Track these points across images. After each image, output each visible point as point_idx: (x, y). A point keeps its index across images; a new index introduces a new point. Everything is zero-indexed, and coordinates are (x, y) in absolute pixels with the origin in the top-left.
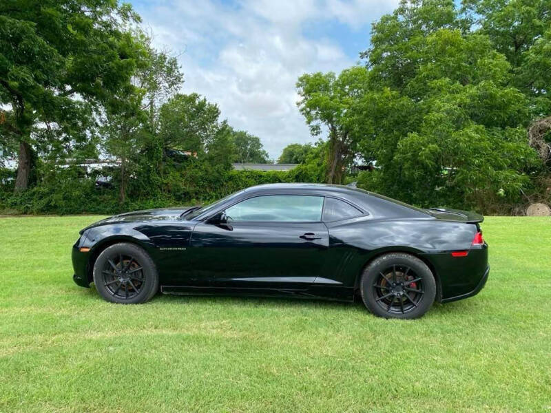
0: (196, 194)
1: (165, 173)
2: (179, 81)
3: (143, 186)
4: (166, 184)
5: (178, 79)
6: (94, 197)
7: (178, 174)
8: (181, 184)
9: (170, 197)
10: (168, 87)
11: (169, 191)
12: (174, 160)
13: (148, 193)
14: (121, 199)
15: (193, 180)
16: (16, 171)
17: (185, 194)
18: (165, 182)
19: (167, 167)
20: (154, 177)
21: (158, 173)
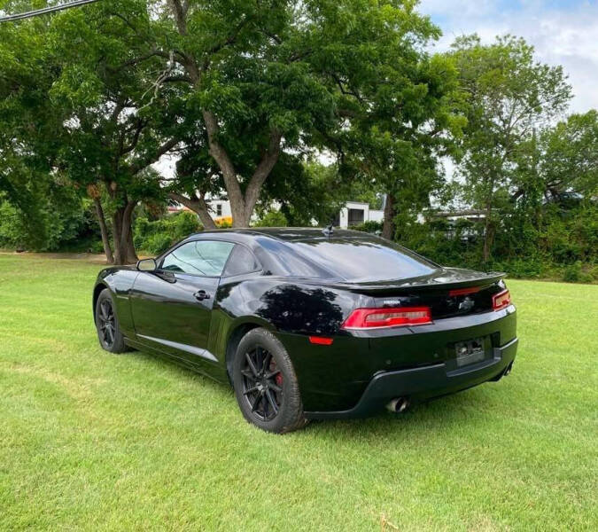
0: (587, 253)
1: (544, 224)
2: (567, 97)
3: (513, 243)
4: (545, 239)
5: (565, 94)
6: (455, 253)
7: (561, 225)
8: (563, 239)
9: (547, 257)
10: (550, 107)
11: (548, 250)
12: (560, 206)
13: (518, 252)
14: (483, 258)
15: (582, 234)
16: (383, 224)
17: (569, 253)
18: (543, 236)
19: (549, 215)
20: (529, 230)
21: (535, 225)
